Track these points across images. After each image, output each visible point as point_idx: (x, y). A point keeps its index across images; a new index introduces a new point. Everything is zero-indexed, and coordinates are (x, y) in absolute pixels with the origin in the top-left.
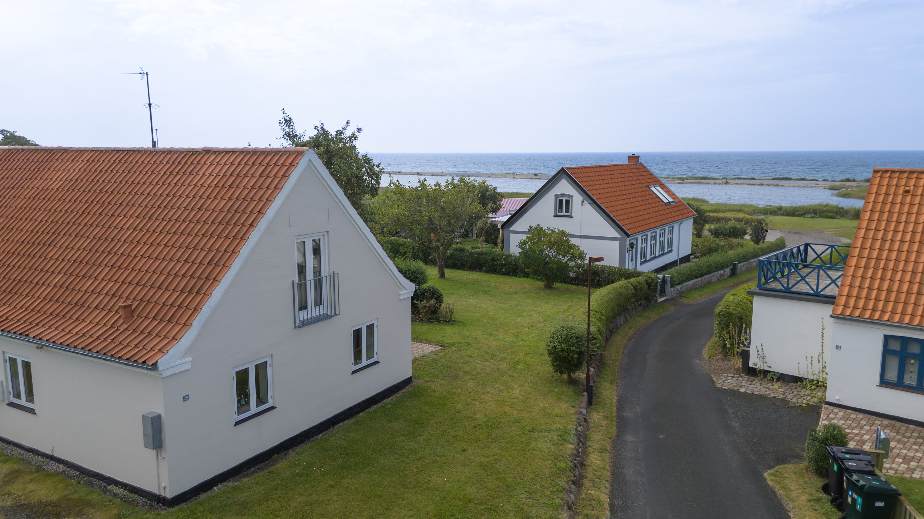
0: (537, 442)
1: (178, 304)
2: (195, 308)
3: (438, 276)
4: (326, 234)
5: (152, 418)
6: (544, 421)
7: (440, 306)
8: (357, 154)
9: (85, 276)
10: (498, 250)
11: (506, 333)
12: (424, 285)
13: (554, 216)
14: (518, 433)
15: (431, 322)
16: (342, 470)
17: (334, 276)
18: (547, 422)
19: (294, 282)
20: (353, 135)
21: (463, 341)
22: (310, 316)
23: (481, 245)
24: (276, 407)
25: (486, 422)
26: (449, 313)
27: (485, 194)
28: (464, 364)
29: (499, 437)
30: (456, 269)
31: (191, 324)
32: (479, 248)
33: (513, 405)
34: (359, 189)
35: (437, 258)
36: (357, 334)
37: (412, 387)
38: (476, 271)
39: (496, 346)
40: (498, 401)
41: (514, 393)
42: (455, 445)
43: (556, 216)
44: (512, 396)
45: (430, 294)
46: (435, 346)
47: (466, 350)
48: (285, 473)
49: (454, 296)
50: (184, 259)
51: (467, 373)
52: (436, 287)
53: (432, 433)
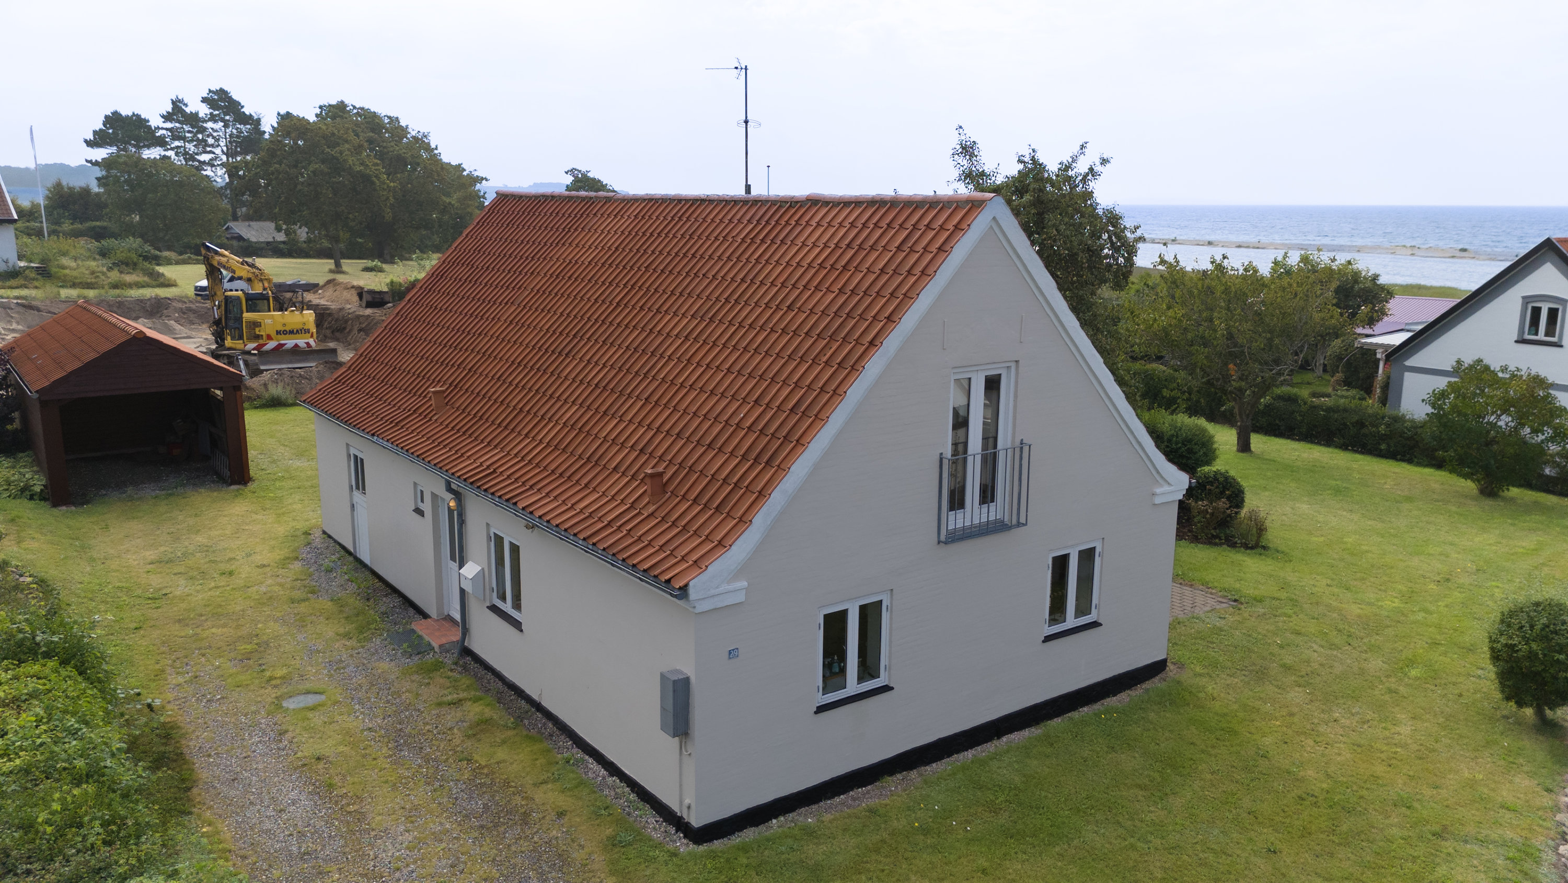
0: (1452, 865)
1: (735, 480)
2: (760, 492)
3: (1235, 448)
4: (1013, 365)
5: (674, 682)
6: (1473, 815)
7: (1236, 513)
8: (1094, 207)
9: (607, 413)
10: (1371, 404)
11: (1383, 588)
12: (1206, 469)
13: (1516, 342)
14: (1406, 833)
15: (1216, 544)
16: (1007, 838)
17: (1022, 448)
18: (1477, 819)
19: (944, 456)
20: (1091, 169)
21: (1283, 595)
22: (968, 523)
23: (1334, 389)
24: (892, 688)
25: (1328, 792)
26: (1255, 530)
27: (1352, 287)
28: (1281, 647)
29: (1359, 834)
30: (1276, 436)
31: (751, 521)
32: (1328, 396)
33: (1393, 761)
34: (1092, 274)
35: (1236, 411)
36: (1061, 564)
37: (1165, 680)
38: (1319, 444)
39: (1359, 616)
40: (1359, 746)
41: (1399, 734)
42: (1252, 834)
43: (1521, 341)
44: (1393, 738)
45: (1217, 487)
46: (1220, 599)
47: (1290, 617)
48: (897, 819)
49: (1267, 493)
50: (754, 399)
51: (1287, 668)
52: (1232, 473)
53: (1201, 793)
